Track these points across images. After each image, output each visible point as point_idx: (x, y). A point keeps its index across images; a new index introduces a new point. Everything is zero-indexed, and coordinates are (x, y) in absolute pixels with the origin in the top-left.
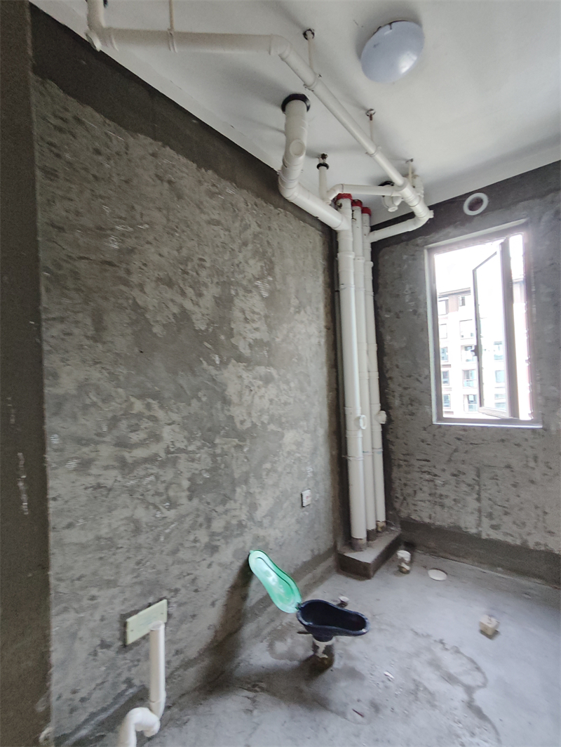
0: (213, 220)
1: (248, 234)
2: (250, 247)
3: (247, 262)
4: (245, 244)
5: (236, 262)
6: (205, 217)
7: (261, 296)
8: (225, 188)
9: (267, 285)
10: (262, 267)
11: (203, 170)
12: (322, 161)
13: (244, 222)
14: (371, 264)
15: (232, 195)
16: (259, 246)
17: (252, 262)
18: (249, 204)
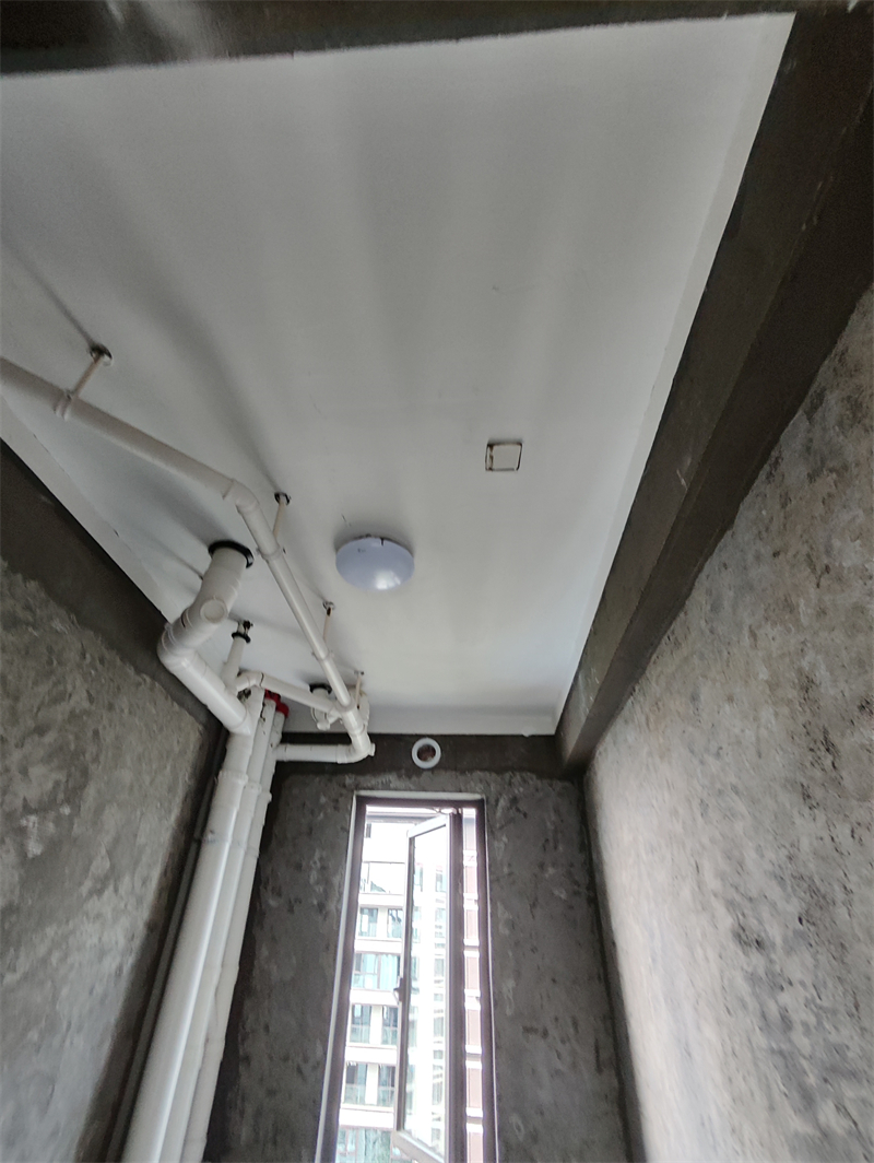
8: (50, 618)
9: (51, 827)
12: (242, 630)
14: (269, 797)
18: (88, 656)
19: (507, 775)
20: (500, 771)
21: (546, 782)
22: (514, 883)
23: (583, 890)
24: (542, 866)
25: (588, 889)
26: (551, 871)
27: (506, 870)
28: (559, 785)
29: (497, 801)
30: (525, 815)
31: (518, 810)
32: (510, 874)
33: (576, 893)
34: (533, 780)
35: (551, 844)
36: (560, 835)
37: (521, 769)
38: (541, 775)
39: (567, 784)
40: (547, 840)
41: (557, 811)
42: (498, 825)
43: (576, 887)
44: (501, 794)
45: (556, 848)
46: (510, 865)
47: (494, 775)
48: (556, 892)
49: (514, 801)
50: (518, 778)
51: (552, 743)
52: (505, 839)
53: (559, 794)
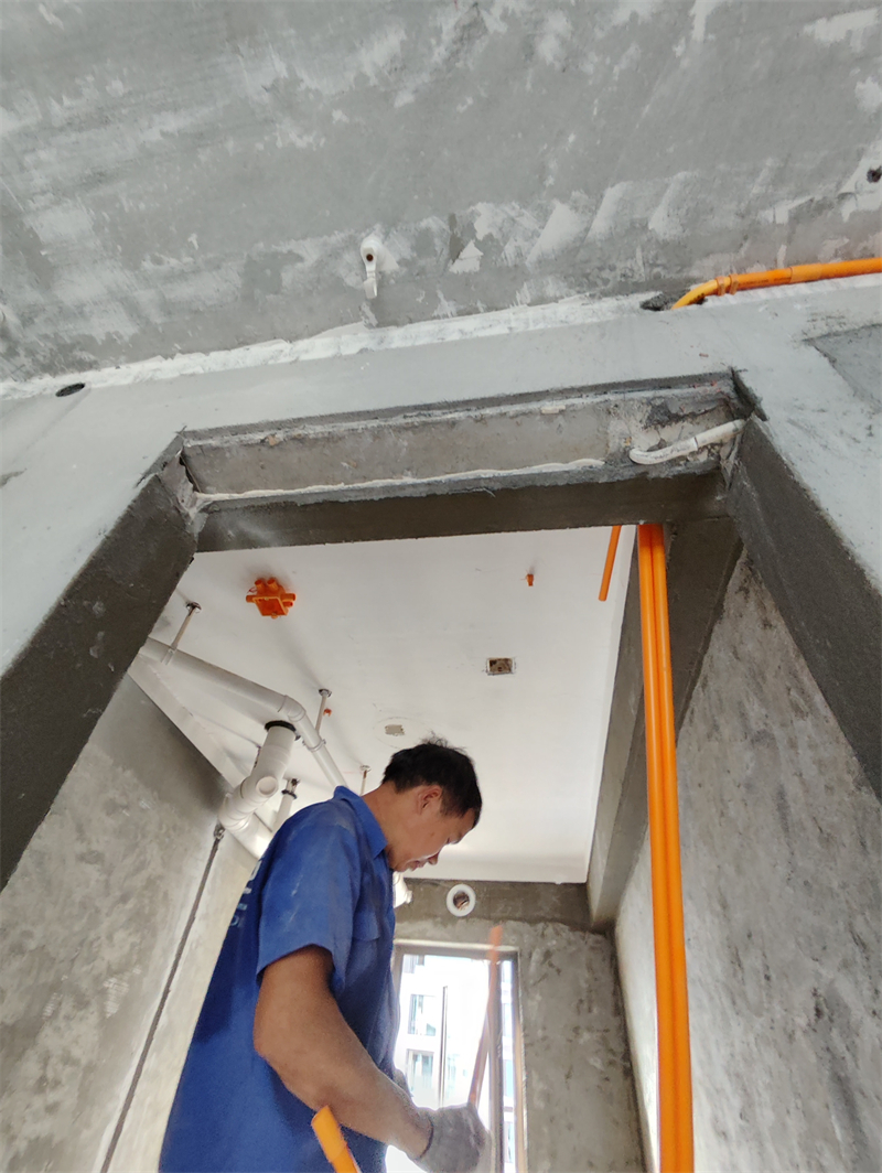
0: (91, 852)
1: (139, 881)
2: (130, 905)
3: (110, 937)
4: (124, 899)
5: (92, 936)
6: (80, 848)
7: (102, 1012)
8: (139, 799)
9: (125, 988)
10: (133, 945)
11: (120, 769)
12: (290, 789)
13: (142, 858)
15: (143, 810)
16: (146, 901)
17: (119, 936)
18: (164, 826)
19: (540, 926)
20: (533, 921)
21: (579, 933)
22: (548, 1047)
23: (618, 1059)
24: (576, 1030)
25: (624, 1059)
26: (586, 1036)
27: (540, 1033)
28: (592, 938)
29: (530, 955)
30: (559, 971)
31: (551, 965)
32: (544, 1038)
33: (611, 1063)
34: (566, 933)
35: (585, 1006)
36: (594, 996)
37: (553, 920)
38: (574, 926)
39: (600, 938)
40: (581, 1001)
41: (590, 968)
42: (531, 982)
43: (611, 1057)
44: (534, 947)
45: (590, 1010)
46: (544, 1028)
47: (527, 926)
48: (591, 1061)
49: (547, 954)
50: (550, 930)
51: (582, 890)
52: (538, 997)
53: (592, 948)
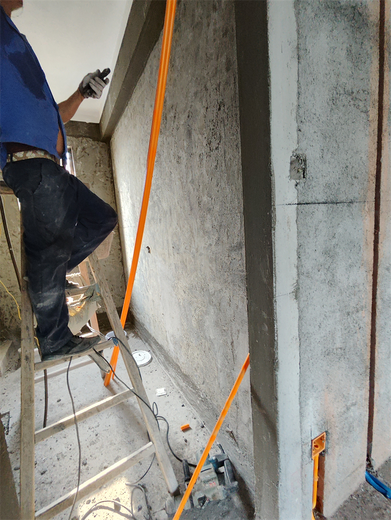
19: (80, 138)
20: (77, 137)
21: (96, 142)
22: (85, 177)
23: (109, 179)
24: (95, 172)
25: (111, 179)
26: (99, 173)
27: (82, 173)
28: (101, 144)
29: (77, 149)
30: (88, 154)
31: (85, 152)
32: (84, 174)
33: (107, 180)
34: (91, 141)
35: (98, 164)
36: (101, 162)
37: (86, 137)
38: (94, 140)
39: (104, 144)
40: (97, 164)
41: (100, 153)
42: (78, 158)
43: (107, 178)
44: (78, 146)
45: (100, 166)
46: (83, 172)
47: (74, 138)
48: (100, 180)
49: (84, 149)
50: (84, 140)
51: (98, 126)
52: (81, 162)
53: (101, 147)
